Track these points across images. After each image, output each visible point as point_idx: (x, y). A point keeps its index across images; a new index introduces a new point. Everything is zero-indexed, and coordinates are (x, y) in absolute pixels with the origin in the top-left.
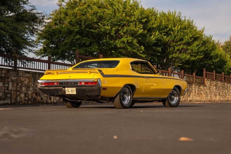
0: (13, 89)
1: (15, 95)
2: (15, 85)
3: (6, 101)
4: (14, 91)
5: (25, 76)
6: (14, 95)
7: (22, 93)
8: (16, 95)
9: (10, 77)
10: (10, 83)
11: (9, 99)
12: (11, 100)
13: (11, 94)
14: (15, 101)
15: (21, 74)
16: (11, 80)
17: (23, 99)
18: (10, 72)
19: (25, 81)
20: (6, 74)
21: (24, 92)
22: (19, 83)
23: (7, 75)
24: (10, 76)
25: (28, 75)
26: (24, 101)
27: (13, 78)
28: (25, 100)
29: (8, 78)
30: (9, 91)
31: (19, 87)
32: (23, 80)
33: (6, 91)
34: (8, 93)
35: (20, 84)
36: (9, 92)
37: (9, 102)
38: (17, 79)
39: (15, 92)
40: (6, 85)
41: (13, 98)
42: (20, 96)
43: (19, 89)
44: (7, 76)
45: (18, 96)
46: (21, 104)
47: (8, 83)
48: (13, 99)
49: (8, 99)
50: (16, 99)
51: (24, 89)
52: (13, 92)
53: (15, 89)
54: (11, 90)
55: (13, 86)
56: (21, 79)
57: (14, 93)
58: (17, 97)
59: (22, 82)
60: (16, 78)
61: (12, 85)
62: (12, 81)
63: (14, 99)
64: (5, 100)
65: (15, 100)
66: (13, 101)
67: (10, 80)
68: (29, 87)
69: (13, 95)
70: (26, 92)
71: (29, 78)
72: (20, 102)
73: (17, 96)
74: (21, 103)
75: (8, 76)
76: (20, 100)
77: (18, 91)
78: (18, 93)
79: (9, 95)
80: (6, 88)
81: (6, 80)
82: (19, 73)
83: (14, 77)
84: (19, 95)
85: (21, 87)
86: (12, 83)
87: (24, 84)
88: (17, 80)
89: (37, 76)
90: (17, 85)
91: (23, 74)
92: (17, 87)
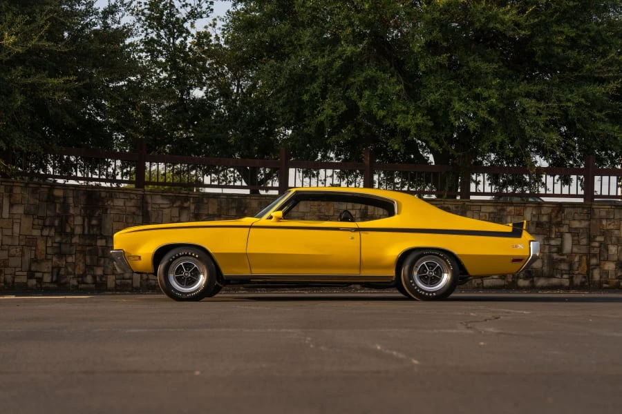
0: (575, 250)
1: (584, 264)
2: (584, 241)
3: (555, 281)
4: (581, 257)
5: (618, 216)
6: (580, 265)
7: (607, 260)
8: (588, 264)
9: (567, 222)
10: (568, 238)
11: (565, 276)
12: (571, 279)
13: (571, 265)
14: (583, 280)
15: (603, 214)
16: (570, 228)
17: (612, 276)
18: (566, 211)
19: (619, 229)
20: (553, 215)
21: (616, 258)
22: (595, 237)
23: (556, 216)
24: (567, 219)
26: (617, 280)
27: (576, 224)
29: (559, 224)
30: (563, 254)
31: (596, 244)
32: (611, 227)
33: (555, 256)
34: (562, 261)
35: (600, 239)
36: (565, 257)
37: (566, 282)
38: (590, 224)
39: (584, 258)
40: (553, 242)
41: (577, 272)
42: (601, 268)
43: (596, 251)
44: (555, 221)
45: (595, 268)
46: (606, 288)
47: (561, 236)
48: (579, 274)
49: (563, 274)
50: (588, 275)
51: (613, 249)
52: (577, 259)
53: (584, 250)
54: (572, 254)
55: (576, 243)
56: (603, 225)
57: (580, 261)
58: (592, 269)
59: (606, 233)
60: (585, 224)
61: (573, 240)
62: (574, 232)
63: (580, 276)
64: (552, 276)
65: (585, 277)
66: (577, 280)
67: (565, 229)
69: (577, 265)
72: (600, 283)
73: (591, 267)
74: (605, 285)
75: (559, 219)
76: (601, 277)
77: (595, 255)
78: (594, 261)
79: (564, 266)
80: (554, 249)
81: (554, 230)
82: (596, 210)
83: (580, 220)
84: (598, 265)
85: (604, 246)
86: (573, 236)
87: (614, 239)
88: (589, 228)
90: (591, 239)
91: (608, 212)
92: (589, 244)
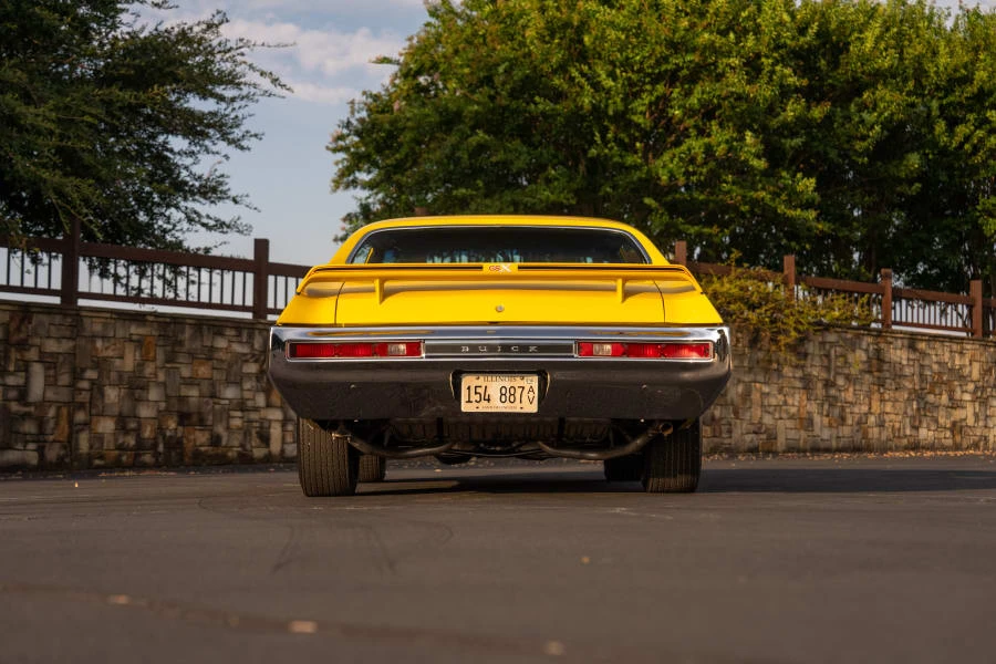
0: (50, 395)
1: (64, 423)
2: (65, 379)
3: (12, 456)
4: (59, 408)
5: (120, 333)
6: (57, 424)
7: (101, 415)
8: (71, 422)
9: (37, 341)
10: (37, 369)
11: (31, 446)
12: (41, 451)
13: (41, 423)
14: (62, 452)
15: (98, 328)
16: (42, 353)
17: (109, 444)
18: (36, 319)
19: (122, 357)
20: (13, 326)
21: (116, 410)
22: (83, 370)
23: (18, 329)
24: (36, 334)
25: (135, 330)
26: (117, 452)
27: (52, 346)
28: (120, 448)
29: (23, 345)
30: (27, 404)
31: (85, 385)
32: (110, 353)
33: (15, 407)
34: (26, 416)
35: (91, 374)
36: (32, 409)
37: (32, 457)
38: (75, 347)
39: (64, 411)
40: (12, 380)
41: (51, 438)
42: (91, 430)
43: (84, 397)
44: (15, 338)
45: (82, 430)
46: (99, 468)
47: (25, 367)
48: (54, 441)
49: (26, 442)
50: (70, 443)
51: (112, 394)
52: (52, 412)
53: (64, 395)
54: (43, 404)
55: (51, 382)
56: (96, 349)
57: (57, 416)
58: (78, 432)
59: (100, 364)
60: (66, 346)
61: (46, 377)
62: (49, 361)
63: (57, 445)
64: (8, 446)
65: (65, 448)
66: (52, 454)
67: (32, 354)
68: (145, 388)
69: (51, 424)
70: (126, 411)
71: (140, 343)
72: (90, 457)
73: (74, 429)
74: (97, 462)
75: (22, 336)
76: (91, 447)
77: (81, 406)
78: (80, 416)
79: (29, 427)
80: (13, 394)
81: (14, 355)
82: (85, 320)
83: (59, 339)
84: (87, 424)
85: (97, 388)
86: (47, 369)
87: (113, 375)
88: (72, 354)
89: (188, 332)
90: (77, 375)
91: (105, 325)
92: (72, 385)
